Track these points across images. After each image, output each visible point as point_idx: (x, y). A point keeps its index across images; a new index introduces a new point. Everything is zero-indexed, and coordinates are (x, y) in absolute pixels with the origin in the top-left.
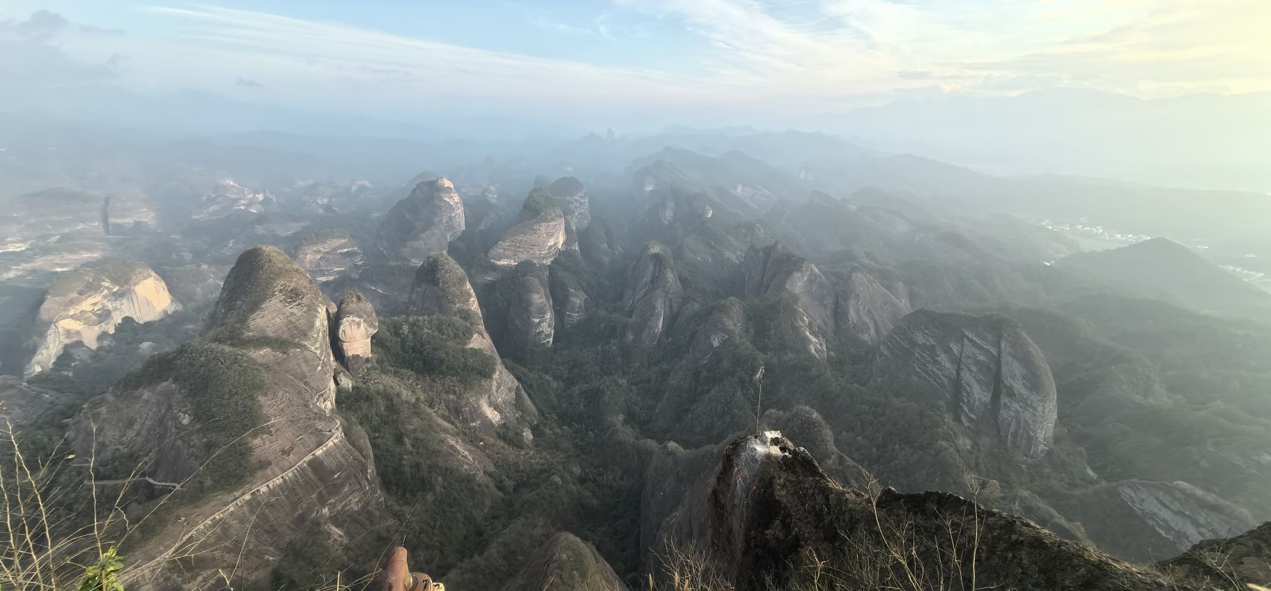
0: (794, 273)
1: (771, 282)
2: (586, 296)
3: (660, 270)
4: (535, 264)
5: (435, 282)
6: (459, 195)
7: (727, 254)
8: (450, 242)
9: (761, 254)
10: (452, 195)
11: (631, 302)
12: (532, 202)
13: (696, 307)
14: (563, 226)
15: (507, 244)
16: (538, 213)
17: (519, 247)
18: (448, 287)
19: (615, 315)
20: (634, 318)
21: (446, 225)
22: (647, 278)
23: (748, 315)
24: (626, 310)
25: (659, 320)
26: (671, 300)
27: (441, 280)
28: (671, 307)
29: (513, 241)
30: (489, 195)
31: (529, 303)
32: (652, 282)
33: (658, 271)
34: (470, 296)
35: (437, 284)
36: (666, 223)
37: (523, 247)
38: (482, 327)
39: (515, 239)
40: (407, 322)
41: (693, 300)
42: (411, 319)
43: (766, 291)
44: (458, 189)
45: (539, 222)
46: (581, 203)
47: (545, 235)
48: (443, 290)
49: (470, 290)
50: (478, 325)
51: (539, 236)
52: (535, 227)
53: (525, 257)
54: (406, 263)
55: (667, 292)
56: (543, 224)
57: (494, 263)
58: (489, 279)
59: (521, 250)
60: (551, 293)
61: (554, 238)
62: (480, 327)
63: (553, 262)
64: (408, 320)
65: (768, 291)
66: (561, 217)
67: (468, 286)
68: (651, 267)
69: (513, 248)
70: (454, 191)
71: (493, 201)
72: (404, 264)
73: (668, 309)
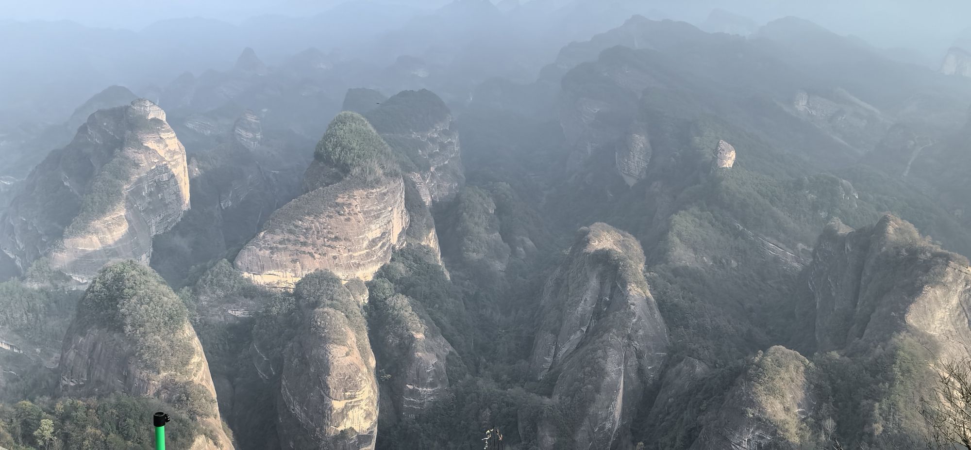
0: (927, 288)
1: (873, 311)
2: (450, 348)
3: (614, 287)
4: (337, 280)
5: (115, 323)
6: (179, 137)
7: (773, 248)
8: (156, 236)
9: (848, 246)
10: (163, 136)
11: (549, 359)
12: (335, 146)
13: (698, 370)
14: (400, 197)
15: (278, 238)
16: (345, 169)
17: (304, 244)
18: (144, 334)
19: (515, 391)
20: (556, 398)
21: (148, 199)
22: (586, 304)
23: (817, 386)
24: (540, 377)
25: (612, 400)
26: (639, 355)
27: (129, 320)
28: (640, 371)
29: (291, 232)
30: (243, 133)
31: (324, 367)
32: (598, 314)
33: (609, 292)
34: (191, 352)
35: (120, 329)
36: (631, 182)
37: (314, 245)
38: (216, 421)
39: (296, 227)
40: (51, 412)
41: (692, 353)
42: (59, 407)
43: (862, 331)
44: (177, 123)
45: (348, 188)
46: (443, 147)
47: (360, 216)
48: (133, 342)
49: (191, 339)
50: (208, 416)
51: (348, 220)
52: (339, 200)
53: (318, 266)
54: (61, 284)
55: (629, 337)
56: (355, 193)
57: (249, 280)
58: (238, 313)
59: (309, 249)
60: (371, 341)
61: (382, 221)
62: (211, 420)
63: (378, 275)
64: (52, 407)
65: (867, 331)
66: (397, 175)
67: (188, 331)
68: (594, 283)
69: (290, 247)
70: (167, 126)
71: (253, 146)
72: (56, 287)
73: (633, 375)
